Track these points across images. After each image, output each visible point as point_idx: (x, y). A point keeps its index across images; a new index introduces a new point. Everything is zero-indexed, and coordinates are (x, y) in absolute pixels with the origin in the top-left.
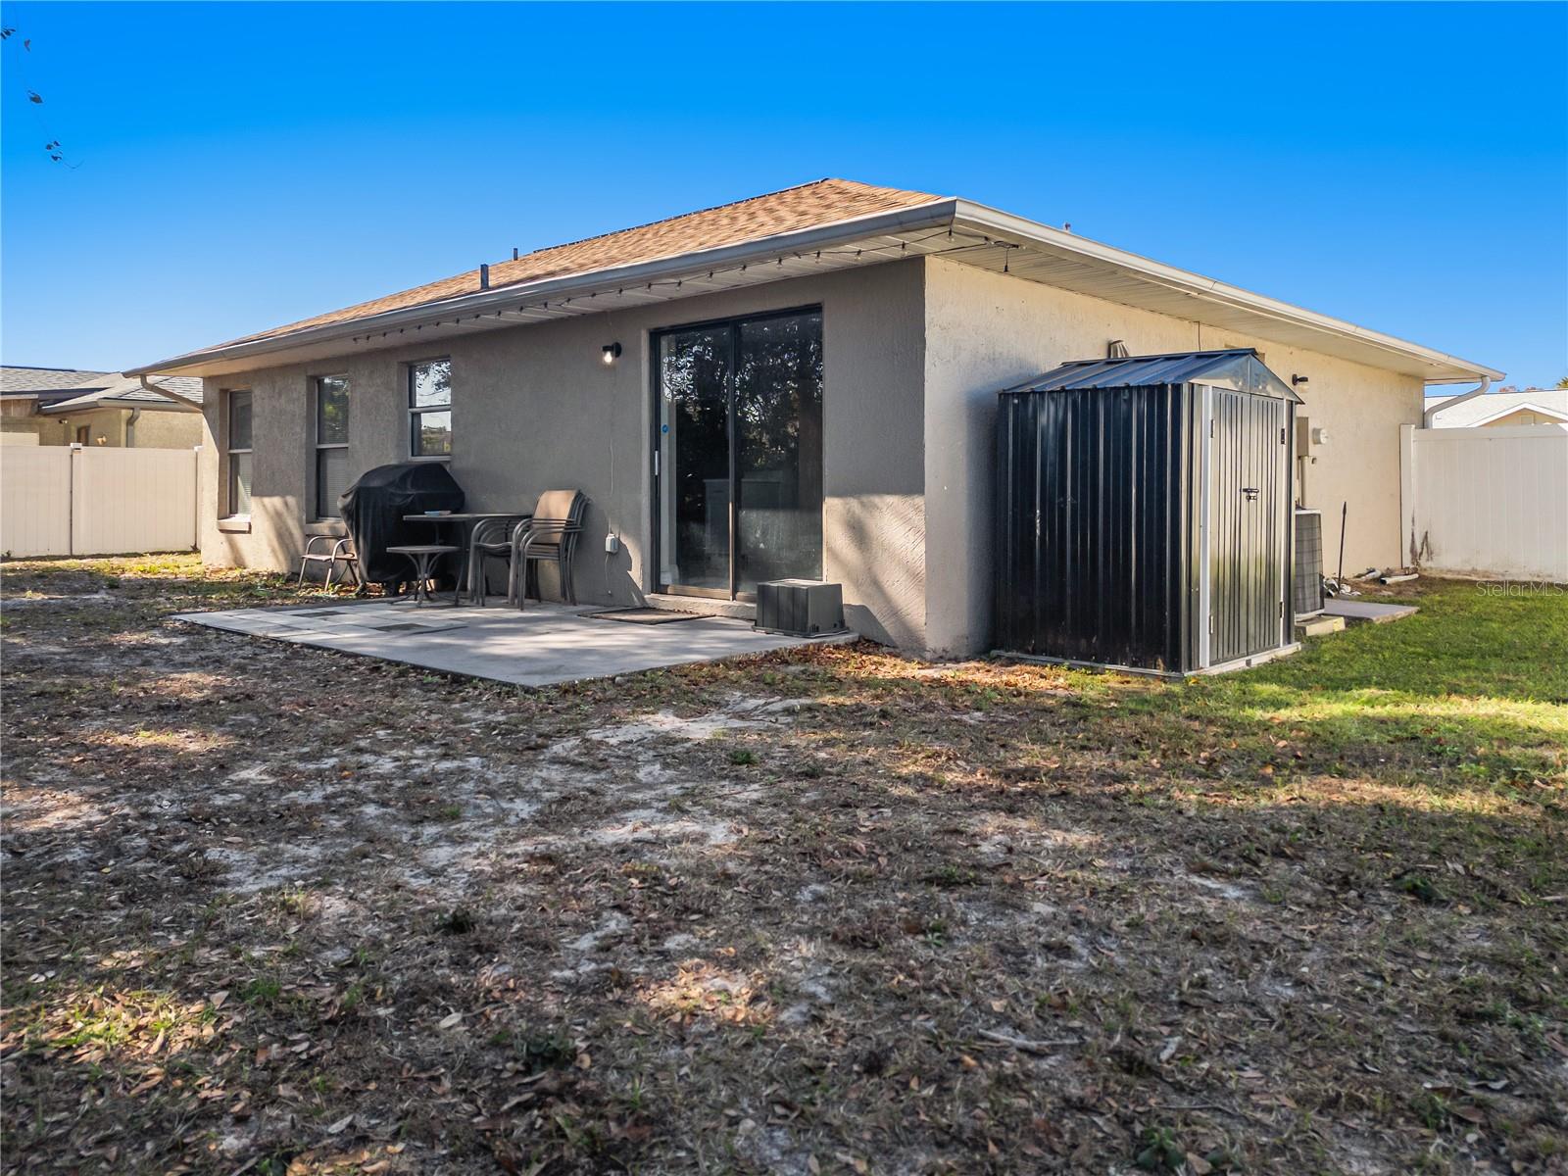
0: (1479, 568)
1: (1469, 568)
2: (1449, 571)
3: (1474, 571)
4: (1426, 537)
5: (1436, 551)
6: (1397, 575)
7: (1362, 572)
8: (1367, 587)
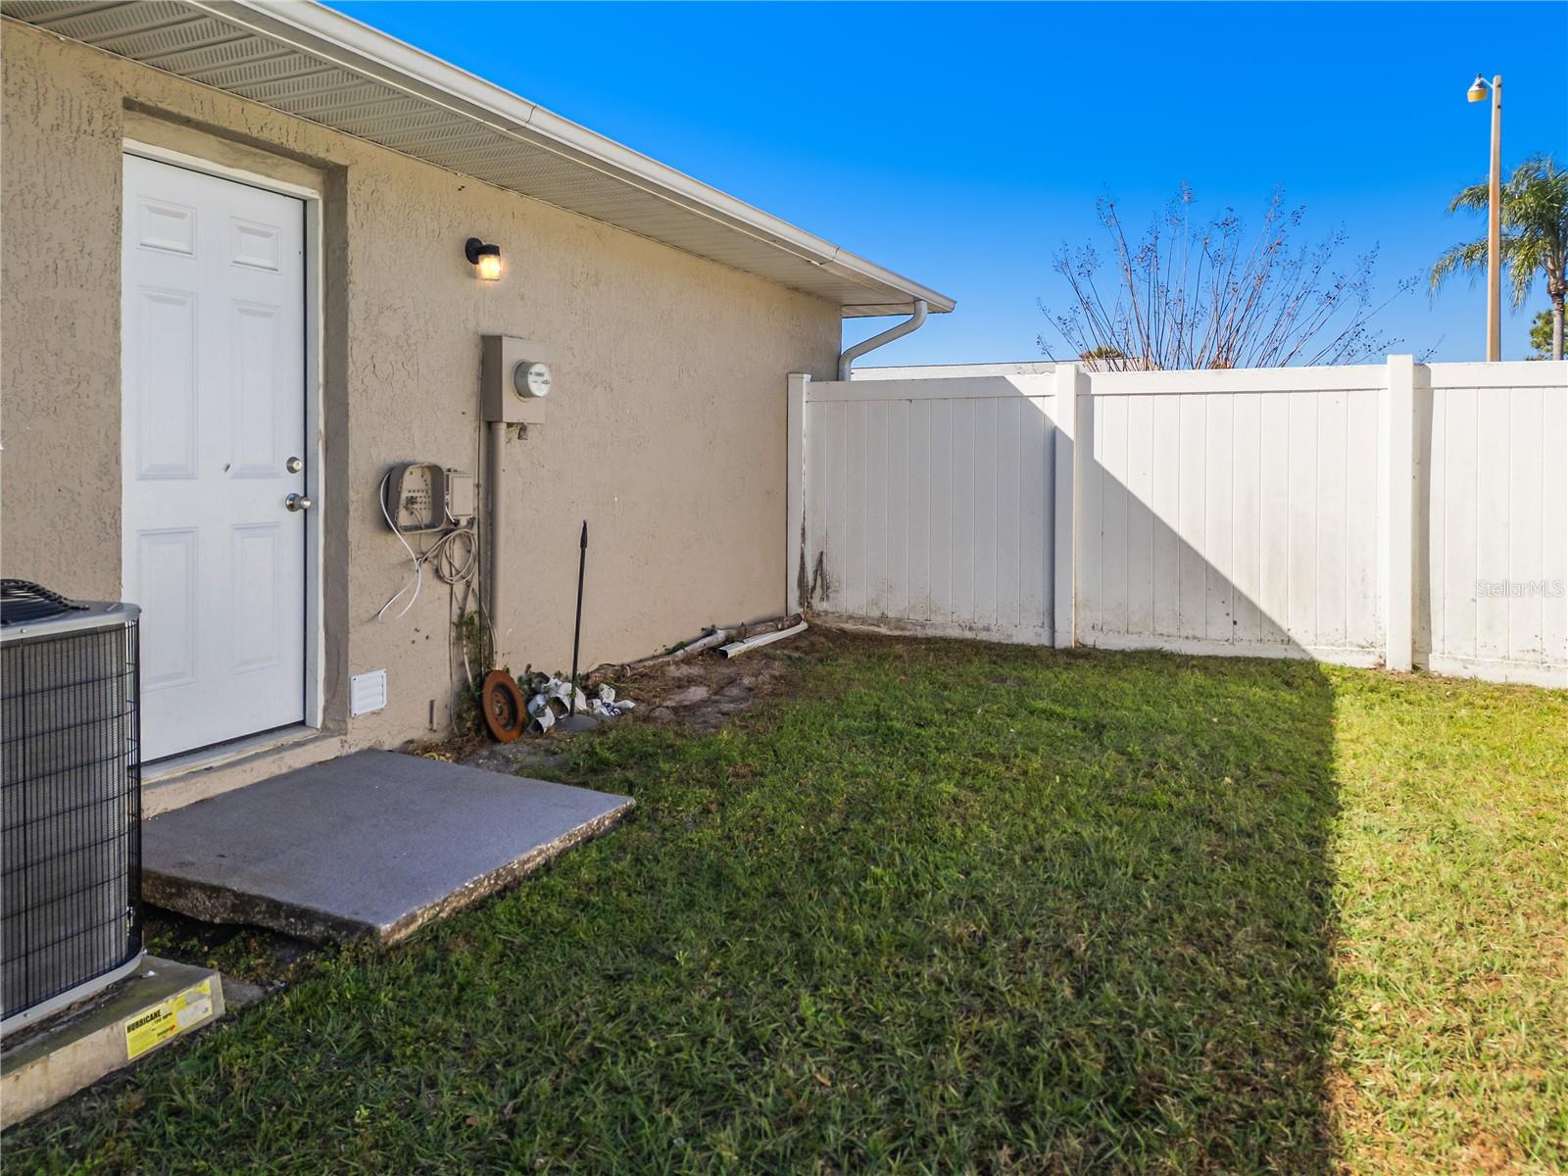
0: (891, 614)
1: (876, 613)
2: (851, 617)
3: (883, 619)
4: (821, 561)
5: (834, 585)
6: (761, 633)
7: (686, 638)
8: (677, 674)
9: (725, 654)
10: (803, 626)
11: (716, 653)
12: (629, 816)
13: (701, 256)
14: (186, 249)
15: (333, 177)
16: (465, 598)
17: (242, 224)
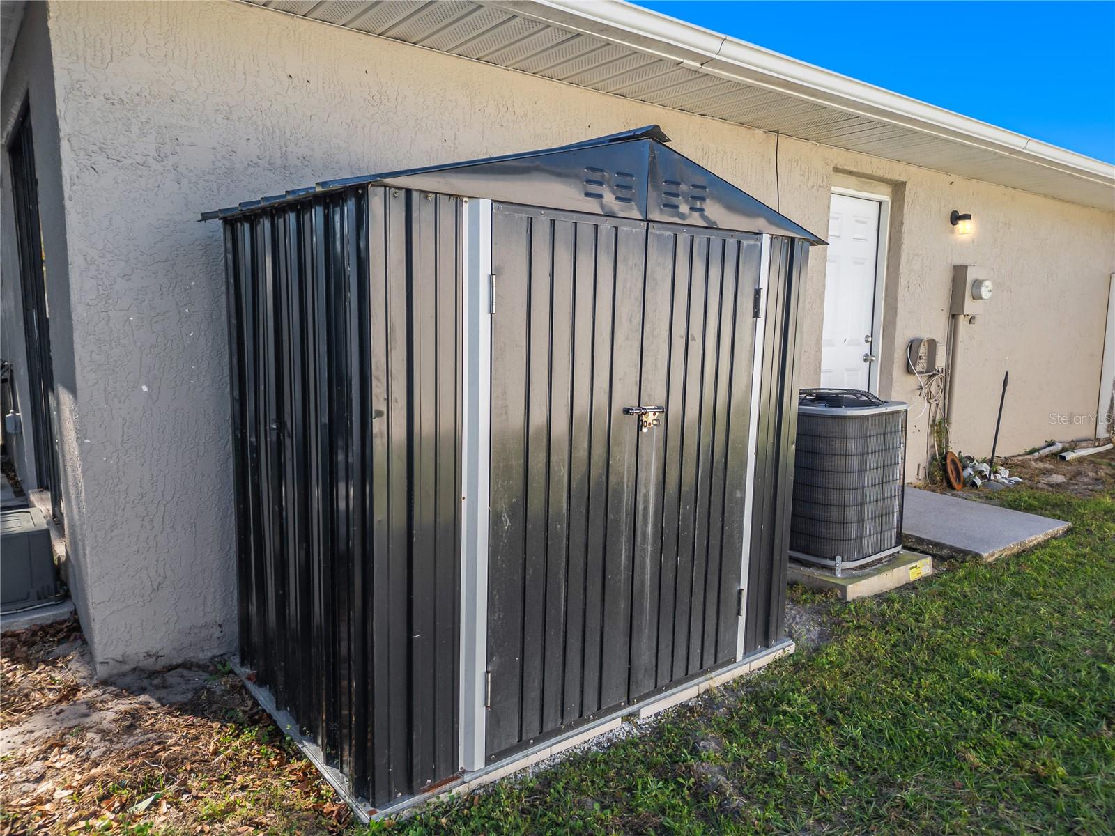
6: (1084, 448)
7: (1036, 446)
8: (1037, 466)
9: (1063, 458)
10: (1110, 446)
11: (1058, 457)
12: (1069, 531)
13: (1068, 201)
14: (837, 234)
15: (898, 188)
16: (936, 412)
17: (858, 219)
